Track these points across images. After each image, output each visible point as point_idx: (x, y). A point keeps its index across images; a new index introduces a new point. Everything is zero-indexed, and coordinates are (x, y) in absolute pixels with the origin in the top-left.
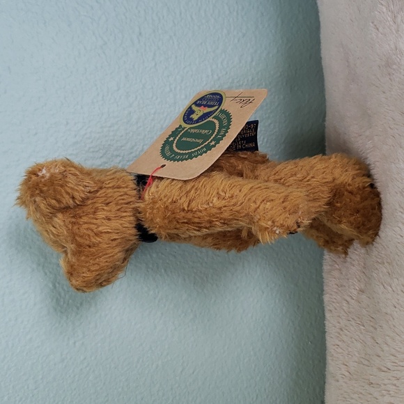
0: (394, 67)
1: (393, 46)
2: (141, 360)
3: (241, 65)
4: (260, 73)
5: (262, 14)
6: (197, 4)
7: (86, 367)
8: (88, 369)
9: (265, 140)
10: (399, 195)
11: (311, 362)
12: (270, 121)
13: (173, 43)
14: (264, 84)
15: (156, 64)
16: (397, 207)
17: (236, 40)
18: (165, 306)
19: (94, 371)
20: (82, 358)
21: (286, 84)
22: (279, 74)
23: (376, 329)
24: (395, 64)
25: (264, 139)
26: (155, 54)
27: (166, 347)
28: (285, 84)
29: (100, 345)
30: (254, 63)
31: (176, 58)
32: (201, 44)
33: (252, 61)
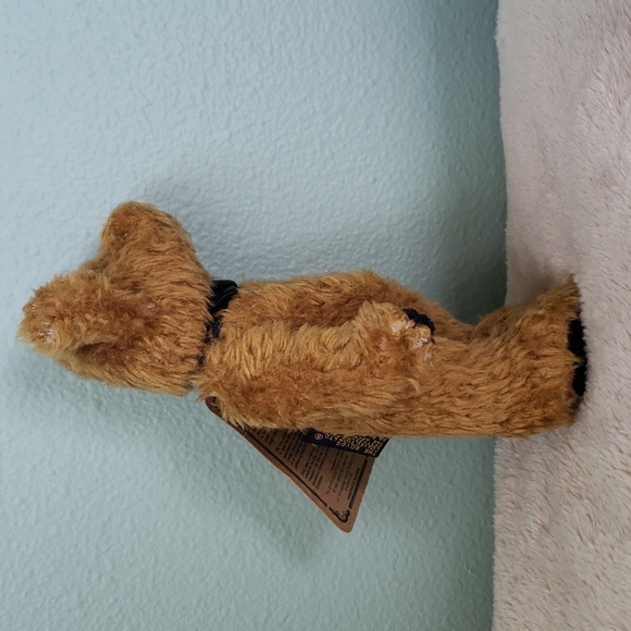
0: (615, 188)
1: (614, 153)
2: (202, 603)
3: (369, 132)
4: (399, 144)
5: (405, 46)
6: (299, 36)
7: (117, 615)
8: (120, 617)
9: (407, 252)
10: (613, 397)
11: (471, 601)
12: (414, 222)
13: (259, 99)
14: (405, 161)
15: (231, 136)
16: (610, 416)
17: (362, 93)
18: (241, 518)
19: (129, 620)
20: (111, 600)
21: (442, 161)
22: (430, 145)
23: (567, 601)
24: (616, 184)
25: (403, 250)
26: (229, 119)
27: (243, 582)
28: (439, 161)
29: (138, 580)
30: (390, 129)
31: (264, 123)
32: (305, 99)
33: (387, 125)
